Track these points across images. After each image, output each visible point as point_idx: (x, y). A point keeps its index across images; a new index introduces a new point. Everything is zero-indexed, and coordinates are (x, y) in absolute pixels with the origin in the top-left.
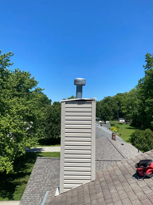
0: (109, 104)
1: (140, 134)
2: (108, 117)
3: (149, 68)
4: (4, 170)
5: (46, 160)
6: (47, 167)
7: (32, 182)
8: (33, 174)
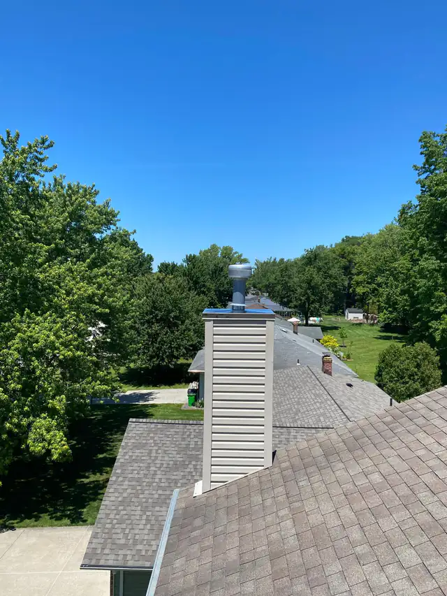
0: (319, 269)
1: (401, 356)
2: (317, 305)
3: (432, 173)
4: (44, 451)
5: (153, 426)
6: (156, 444)
7: (121, 479)
8: (122, 460)
